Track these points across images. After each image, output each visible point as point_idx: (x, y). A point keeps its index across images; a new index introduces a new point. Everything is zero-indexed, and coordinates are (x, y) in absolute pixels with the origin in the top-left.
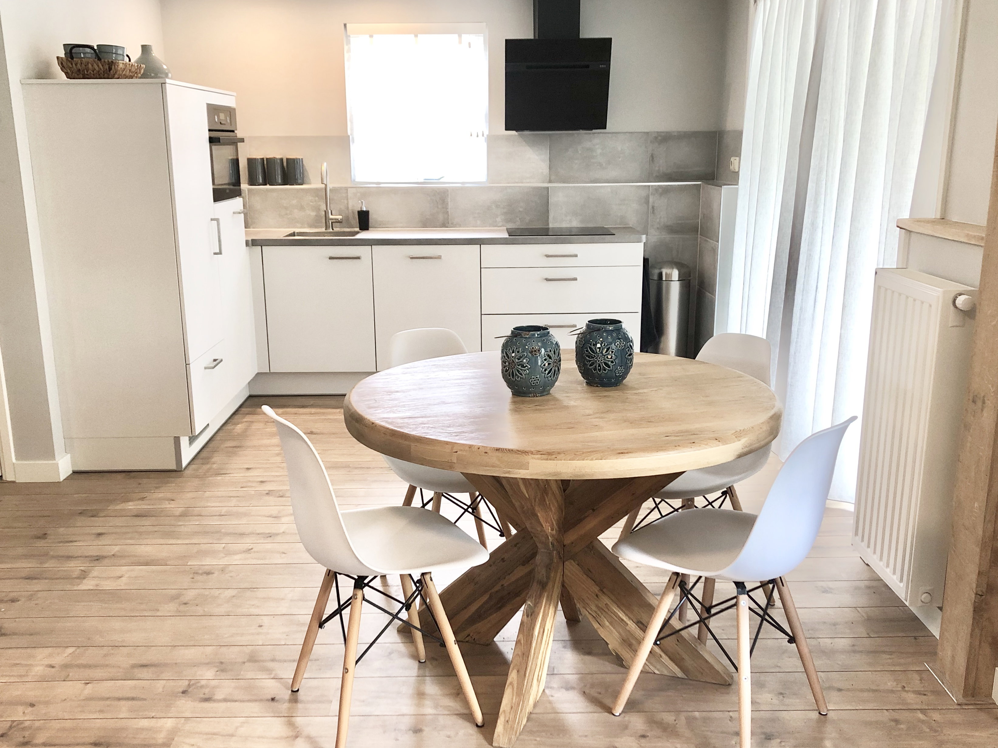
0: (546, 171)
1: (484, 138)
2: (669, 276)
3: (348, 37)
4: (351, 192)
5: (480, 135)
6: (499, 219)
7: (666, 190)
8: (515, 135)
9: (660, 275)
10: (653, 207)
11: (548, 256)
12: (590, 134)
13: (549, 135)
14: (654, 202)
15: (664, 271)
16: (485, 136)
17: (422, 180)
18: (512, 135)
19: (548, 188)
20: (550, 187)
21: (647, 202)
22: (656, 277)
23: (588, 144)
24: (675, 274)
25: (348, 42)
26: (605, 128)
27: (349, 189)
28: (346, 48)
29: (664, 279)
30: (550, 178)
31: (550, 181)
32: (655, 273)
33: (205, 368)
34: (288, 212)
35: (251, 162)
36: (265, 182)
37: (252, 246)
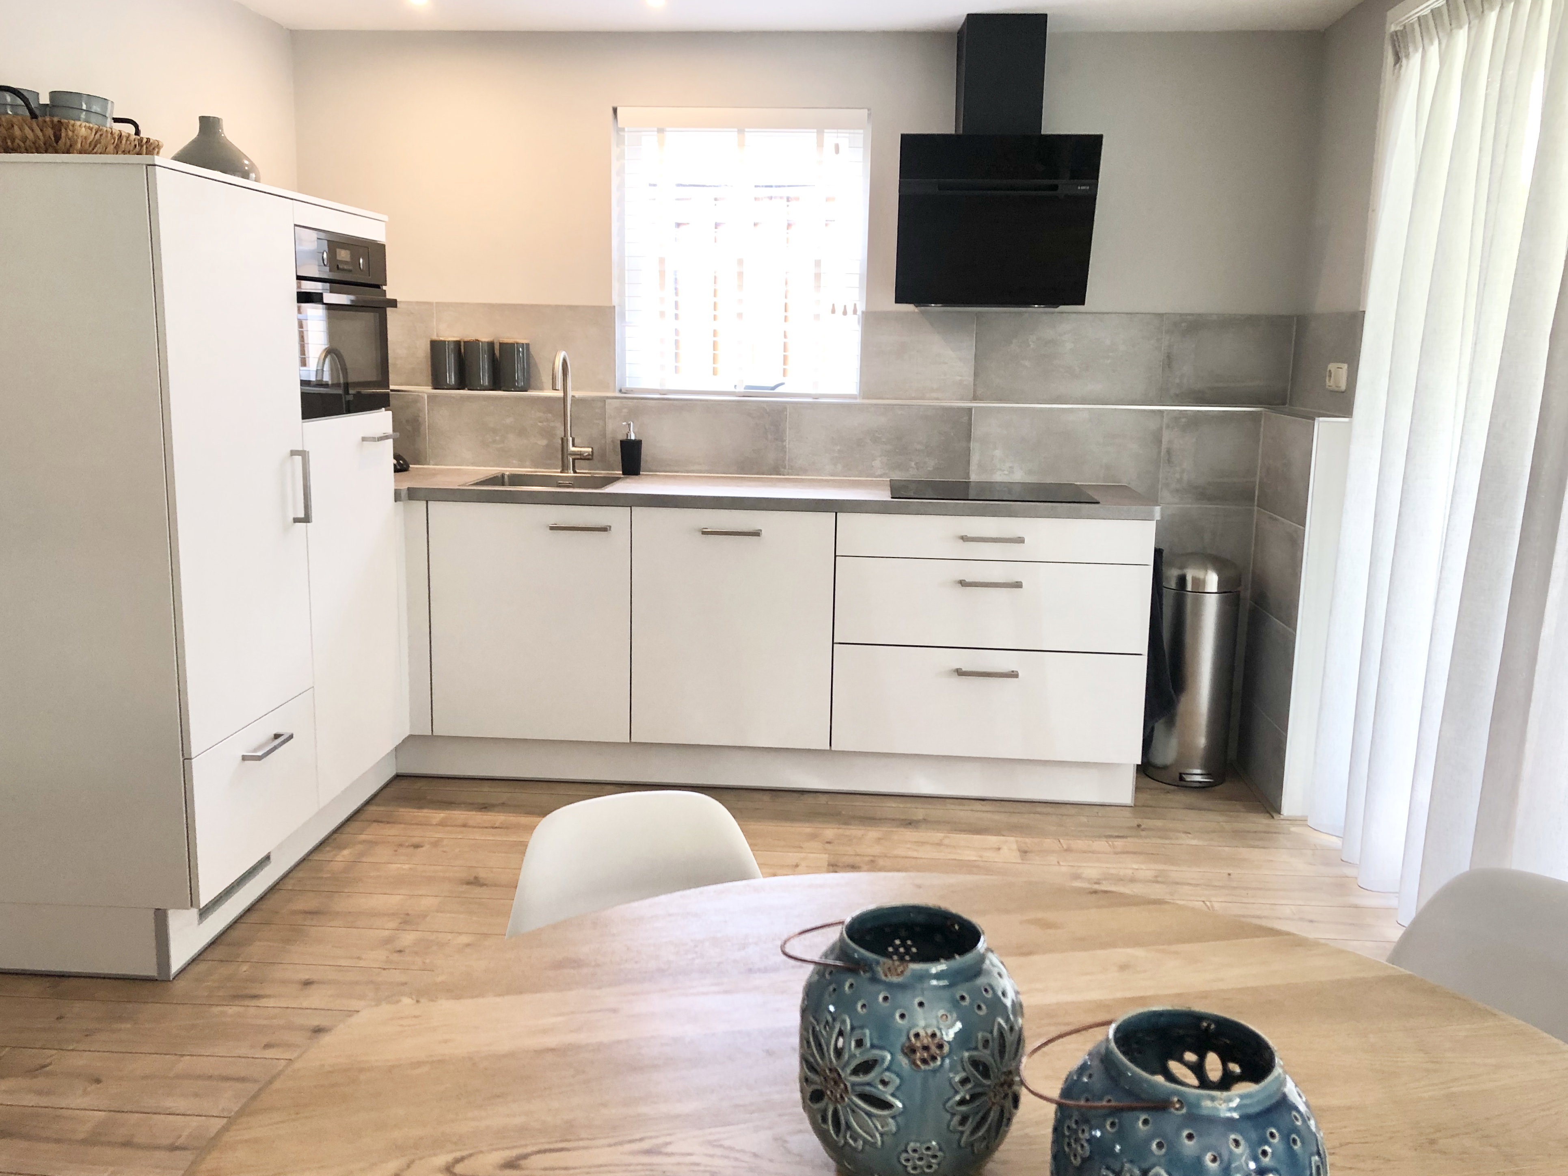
0: (969, 379)
1: (856, 317)
2: (1199, 584)
3: (619, 130)
4: (611, 405)
5: (850, 310)
6: (877, 463)
7: (1196, 420)
8: (914, 313)
9: (1182, 580)
10: (1169, 452)
11: (964, 539)
12: (1053, 313)
13: (977, 314)
14: (1170, 442)
15: (1190, 574)
16: (859, 312)
17: (740, 389)
18: (907, 313)
19: (970, 410)
20: (976, 407)
21: (1158, 441)
22: (1173, 585)
23: (1048, 333)
24: (1212, 581)
25: (621, 142)
26: (1083, 304)
27: (608, 401)
28: (615, 151)
29: (1189, 588)
30: (975, 391)
31: (975, 398)
32: (1172, 574)
33: (244, 758)
34: (497, 438)
35: (436, 347)
36: (462, 384)
37: (409, 500)
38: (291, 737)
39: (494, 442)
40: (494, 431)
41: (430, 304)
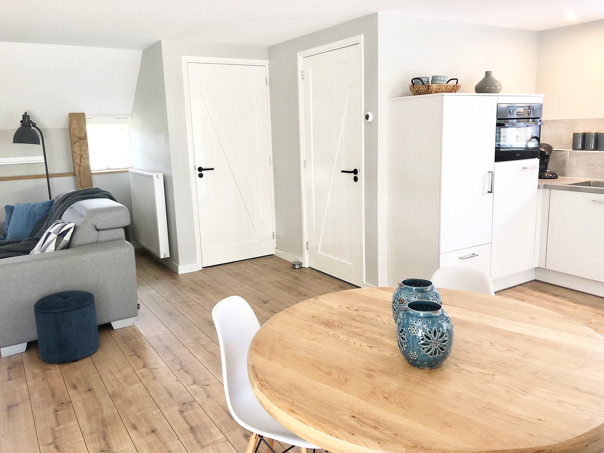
33: (460, 258)
34: (594, 168)
35: (575, 136)
36: (583, 148)
37: (544, 188)
38: (478, 255)
39: (592, 169)
40: (593, 165)
41: (576, 120)
